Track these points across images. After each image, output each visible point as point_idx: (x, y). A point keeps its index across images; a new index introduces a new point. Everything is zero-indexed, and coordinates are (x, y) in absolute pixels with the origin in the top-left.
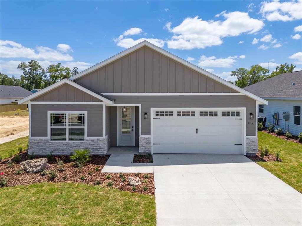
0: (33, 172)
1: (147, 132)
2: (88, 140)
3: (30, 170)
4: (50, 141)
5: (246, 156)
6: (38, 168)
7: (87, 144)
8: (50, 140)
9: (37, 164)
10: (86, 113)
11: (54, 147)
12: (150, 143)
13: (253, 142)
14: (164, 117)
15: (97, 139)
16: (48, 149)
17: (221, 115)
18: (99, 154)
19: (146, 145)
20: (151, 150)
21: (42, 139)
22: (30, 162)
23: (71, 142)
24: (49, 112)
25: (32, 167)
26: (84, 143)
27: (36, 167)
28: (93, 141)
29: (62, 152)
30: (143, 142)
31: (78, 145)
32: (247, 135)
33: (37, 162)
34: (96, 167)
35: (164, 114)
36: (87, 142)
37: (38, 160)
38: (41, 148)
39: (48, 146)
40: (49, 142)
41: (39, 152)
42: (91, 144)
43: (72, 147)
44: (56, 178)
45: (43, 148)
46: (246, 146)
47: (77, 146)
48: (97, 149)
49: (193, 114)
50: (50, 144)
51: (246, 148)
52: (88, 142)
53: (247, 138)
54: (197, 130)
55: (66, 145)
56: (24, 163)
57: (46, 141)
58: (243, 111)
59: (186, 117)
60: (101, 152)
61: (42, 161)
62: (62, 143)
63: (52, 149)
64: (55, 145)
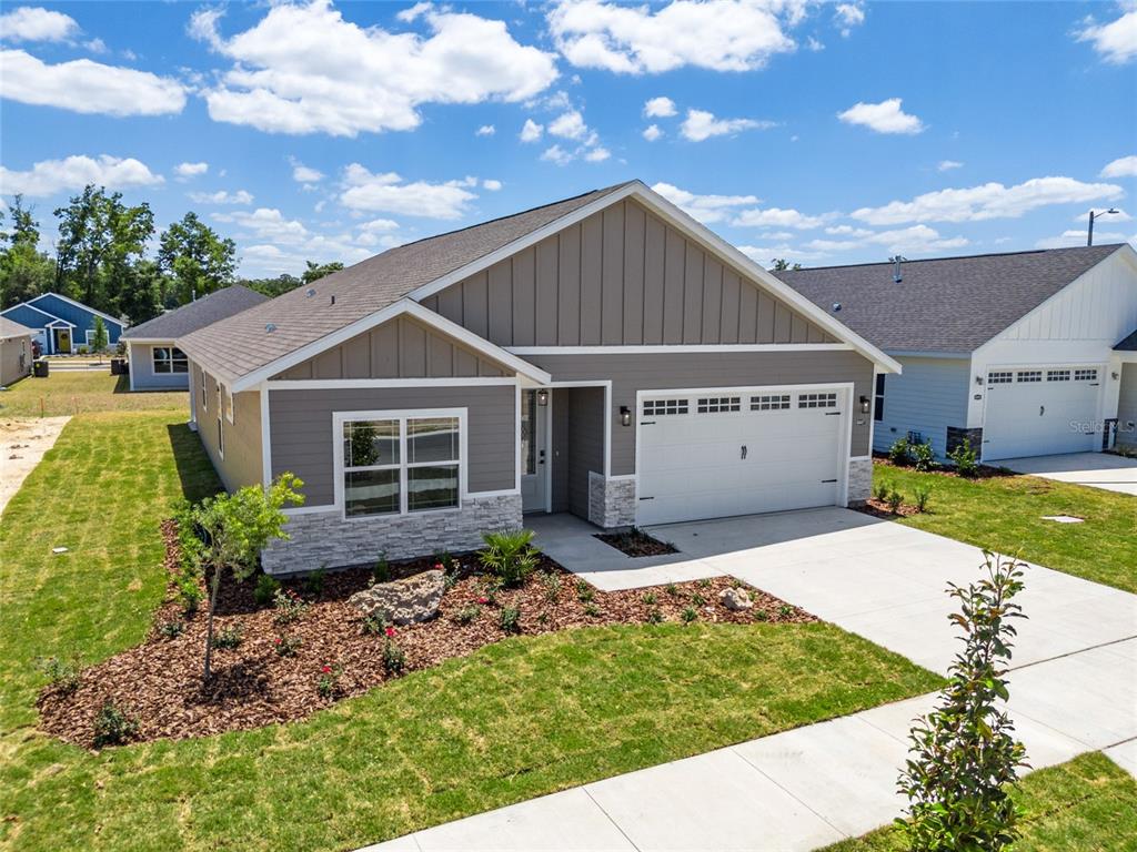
0: (418, 618)
1: (626, 464)
2: (470, 505)
3: (404, 613)
4: (344, 519)
5: (848, 508)
7: (469, 516)
8: (344, 513)
9: (423, 591)
10: (462, 414)
11: (360, 537)
12: (633, 497)
13: (864, 470)
14: (666, 417)
15: (498, 498)
16: (339, 549)
17: (797, 405)
19: (624, 505)
20: (636, 517)
21: (316, 515)
22: (392, 590)
23: (418, 514)
24: (341, 420)
25: (408, 604)
26: (458, 514)
27: (424, 602)
28: (485, 504)
30: (617, 495)
31: (441, 524)
32: (852, 455)
33: (416, 586)
35: (666, 407)
36: (466, 508)
37: (416, 579)
38: (313, 545)
39: (339, 536)
40: (340, 523)
41: (305, 560)
42: (481, 516)
43: (420, 532)
45: (321, 544)
46: (850, 483)
47: (434, 526)
48: (498, 529)
49: (735, 404)
50: (344, 530)
51: (850, 488)
52: (470, 511)
53: (853, 463)
54: (744, 448)
55: (399, 526)
56: (365, 594)
57: (330, 521)
58: (845, 391)
59: (719, 414)
61: (432, 582)
62: (385, 521)
63: (352, 545)
64: (361, 532)
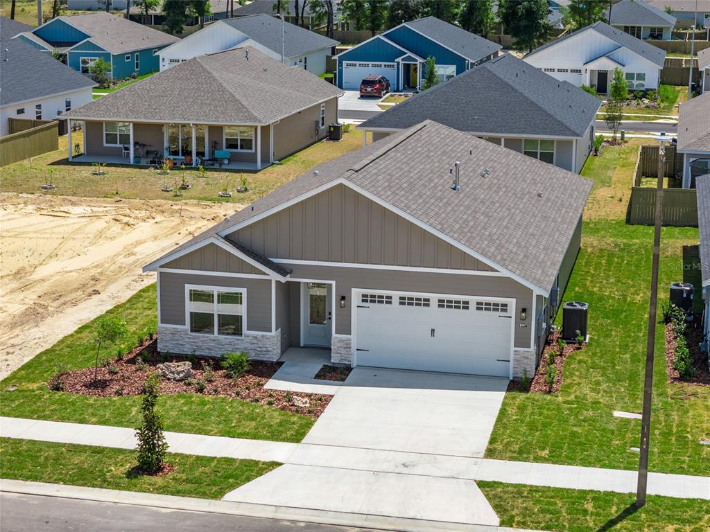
0: (175, 379)
1: (345, 328)
2: (248, 336)
3: (171, 376)
4: (189, 332)
5: (512, 381)
6: (181, 375)
7: (247, 342)
8: (189, 330)
9: (179, 369)
10: (244, 291)
11: (196, 342)
12: (350, 348)
13: (526, 358)
14: (376, 305)
15: (263, 336)
16: (187, 346)
17: (475, 308)
18: (265, 360)
19: (343, 351)
20: (352, 360)
21: (177, 329)
23: (222, 337)
24: (188, 287)
26: (242, 340)
28: (255, 337)
29: (207, 351)
30: (339, 345)
31: (233, 344)
32: (515, 346)
34: (257, 379)
35: (377, 299)
36: (246, 338)
37: (179, 364)
38: (176, 342)
39: (187, 340)
40: (188, 335)
41: (173, 348)
42: (253, 343)
43: (223, 345)
44: (205, 390)
45: (180, 342)
46: (514, 364)
47: (230, 344)
48: (262, 351)
49: (426, 302)
50: (189, 338)
51: (514, 368)
52: (248, 340)
53: (515, 351)
54: (433, 331)
55: (214, 340)
57: (184, 333)
59: (414, 307)
60: (268, 356)
61: (186, 366)
62: (207, 337)
63: (192, 345)
64: (196, 340)
